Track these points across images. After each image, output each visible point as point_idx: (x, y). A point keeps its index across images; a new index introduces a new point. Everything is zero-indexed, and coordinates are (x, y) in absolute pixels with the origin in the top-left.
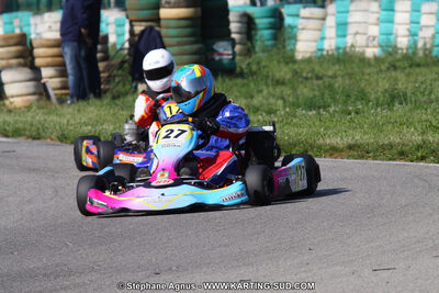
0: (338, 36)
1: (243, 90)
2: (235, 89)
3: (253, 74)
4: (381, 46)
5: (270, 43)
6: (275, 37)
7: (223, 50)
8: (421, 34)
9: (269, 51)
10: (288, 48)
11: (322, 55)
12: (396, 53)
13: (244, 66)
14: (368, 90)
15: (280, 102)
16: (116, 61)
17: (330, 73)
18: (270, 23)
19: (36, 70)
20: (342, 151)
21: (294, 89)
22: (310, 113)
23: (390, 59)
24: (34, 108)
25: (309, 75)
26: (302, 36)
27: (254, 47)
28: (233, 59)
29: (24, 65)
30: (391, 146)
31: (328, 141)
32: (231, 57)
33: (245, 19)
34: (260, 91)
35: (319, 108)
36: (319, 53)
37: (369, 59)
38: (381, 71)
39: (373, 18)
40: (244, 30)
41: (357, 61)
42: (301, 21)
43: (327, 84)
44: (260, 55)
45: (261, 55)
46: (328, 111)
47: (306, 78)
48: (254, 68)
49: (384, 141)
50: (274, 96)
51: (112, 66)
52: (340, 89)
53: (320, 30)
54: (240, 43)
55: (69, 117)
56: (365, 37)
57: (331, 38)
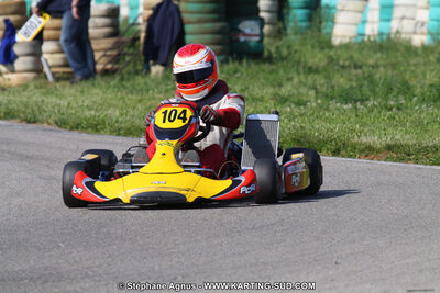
0: (382, 20)
1: (271, 77)
2: (261, 75)
3: (283, 59)
4: (430, 33)
5: (304, 24)
6: (310, 18)
7: (249, 30)
9: (302, 34)
10: (325, 31)
11: (363, 41)
13: (273, 50)
14: (413, 82)
15: (312, 93)
16: (127, 38)
17: (371, 62)
18: (305, 2)
20: (379, 151)
21: (328, 78)
22: (345, 107)
24: (31, 87)
25: (347, 63)
26: (341, 18)
27: (285, 29)
28: (261, 41)
30: (436, 148)
31: (364, 139)
32: (258, 38)
34: (290, 79)
35: (356, 101)
36: (360, 39)
37: (416, 48)
38: (429, 62)
40: (274, 9)
41: (402, 49)
43: (367, 74)
44: (291, 37)
45: (293, 37)
46: (366, 106)
47: (343, 67)
48: (285, 52)
49: (428, 141)
50: (305, 85)
51: (123, 43)
52: (382, 81)
53: (362, 12)
54: (269, 24)
55: (71, 98)
56: (413, 22)
57: (373, 22)
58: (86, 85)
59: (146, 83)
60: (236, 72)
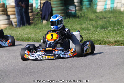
0: (111, 4)
1: (79, 22)
2: (76, 22)
3: (82, 17)
6: (90, 4)
7: (72, 9)
9: (88, 9)
10: (94, 8)
11: (106, 10)
13: (79, 14)
14: (121, 22)
15: (92, 27)
16: (35, 13)
17: (109, 16)
19: (8, 16)
20: (113, 43)
21: (96, 22)
22: (102, 30)
24: (8, 29)
25: (102, 17)
26: (99, 4)
27: (83, 7)
28: (76, 12)
29: (4, 14)
31: (108, 40)
32: (75, 11)
34: (85, 23)
35: (105, 28)
36: (105, 10)
37: (122, 12)
40: (79, 2)
41: (118, 12)
43: (108, 20)
45: (85, 10)
46: (108, 30)
47: (100, 18)
48: (83, 15)
50: (89, 24)
51: (34, 14)
52: (112, 22)
53: (105, 2)
54: (78, 6)
55: (19, 32)
56: (121, 4)
57: (109, 5)
58: (24, 27)
59: (42, 26)
60: (68, 21)
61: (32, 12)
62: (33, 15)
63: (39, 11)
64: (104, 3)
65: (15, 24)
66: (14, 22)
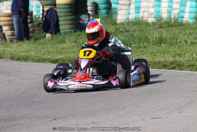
0: (136, 13)
4: (155, 17)
5: (105, 16)
6: (108, 13)
7: (84, 19)
8: (173, 12)
9: (105, 19)
10: (114, 18)
11: (129, 21)
12: (162, 20)
14: (149, 37)
16: (36, 23)
17: (132, 29)
18: (105, 7)
23: (159, 23)
25: (123, 30)
26: (120, 12)
27: (98, 17)
30: (160, 62)
33: (94, 5)
36: (128, 20)
37: (150, 23)
38: (155, 28)
39: (151, 5)
40: (94, 10)
41: (144, 24)
42: (119, 6)
43: (131, 34)
47: (122, 32)
49: (156, 60)
51: (35, 25)
52: (137, 37)
53: (128, 10)
54: (92, 16)
55: (15, 48)
56: (148, 13)
57: (133, 14)
58: (21, 42)
59: (44, 41)
60: (80, 35)
61: (32, 22)
62: (32, 27)
63: (41, 22)
64: (126, 12)
65: (9, 38)
66: (8, 36)
